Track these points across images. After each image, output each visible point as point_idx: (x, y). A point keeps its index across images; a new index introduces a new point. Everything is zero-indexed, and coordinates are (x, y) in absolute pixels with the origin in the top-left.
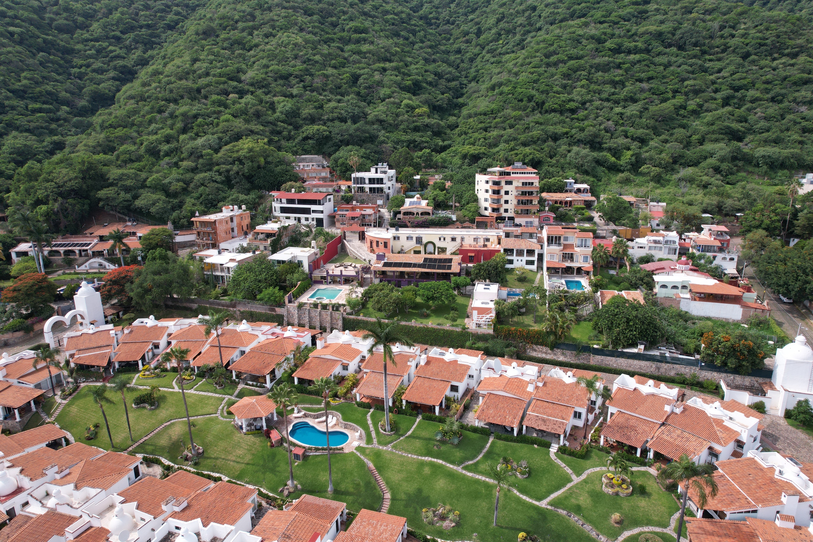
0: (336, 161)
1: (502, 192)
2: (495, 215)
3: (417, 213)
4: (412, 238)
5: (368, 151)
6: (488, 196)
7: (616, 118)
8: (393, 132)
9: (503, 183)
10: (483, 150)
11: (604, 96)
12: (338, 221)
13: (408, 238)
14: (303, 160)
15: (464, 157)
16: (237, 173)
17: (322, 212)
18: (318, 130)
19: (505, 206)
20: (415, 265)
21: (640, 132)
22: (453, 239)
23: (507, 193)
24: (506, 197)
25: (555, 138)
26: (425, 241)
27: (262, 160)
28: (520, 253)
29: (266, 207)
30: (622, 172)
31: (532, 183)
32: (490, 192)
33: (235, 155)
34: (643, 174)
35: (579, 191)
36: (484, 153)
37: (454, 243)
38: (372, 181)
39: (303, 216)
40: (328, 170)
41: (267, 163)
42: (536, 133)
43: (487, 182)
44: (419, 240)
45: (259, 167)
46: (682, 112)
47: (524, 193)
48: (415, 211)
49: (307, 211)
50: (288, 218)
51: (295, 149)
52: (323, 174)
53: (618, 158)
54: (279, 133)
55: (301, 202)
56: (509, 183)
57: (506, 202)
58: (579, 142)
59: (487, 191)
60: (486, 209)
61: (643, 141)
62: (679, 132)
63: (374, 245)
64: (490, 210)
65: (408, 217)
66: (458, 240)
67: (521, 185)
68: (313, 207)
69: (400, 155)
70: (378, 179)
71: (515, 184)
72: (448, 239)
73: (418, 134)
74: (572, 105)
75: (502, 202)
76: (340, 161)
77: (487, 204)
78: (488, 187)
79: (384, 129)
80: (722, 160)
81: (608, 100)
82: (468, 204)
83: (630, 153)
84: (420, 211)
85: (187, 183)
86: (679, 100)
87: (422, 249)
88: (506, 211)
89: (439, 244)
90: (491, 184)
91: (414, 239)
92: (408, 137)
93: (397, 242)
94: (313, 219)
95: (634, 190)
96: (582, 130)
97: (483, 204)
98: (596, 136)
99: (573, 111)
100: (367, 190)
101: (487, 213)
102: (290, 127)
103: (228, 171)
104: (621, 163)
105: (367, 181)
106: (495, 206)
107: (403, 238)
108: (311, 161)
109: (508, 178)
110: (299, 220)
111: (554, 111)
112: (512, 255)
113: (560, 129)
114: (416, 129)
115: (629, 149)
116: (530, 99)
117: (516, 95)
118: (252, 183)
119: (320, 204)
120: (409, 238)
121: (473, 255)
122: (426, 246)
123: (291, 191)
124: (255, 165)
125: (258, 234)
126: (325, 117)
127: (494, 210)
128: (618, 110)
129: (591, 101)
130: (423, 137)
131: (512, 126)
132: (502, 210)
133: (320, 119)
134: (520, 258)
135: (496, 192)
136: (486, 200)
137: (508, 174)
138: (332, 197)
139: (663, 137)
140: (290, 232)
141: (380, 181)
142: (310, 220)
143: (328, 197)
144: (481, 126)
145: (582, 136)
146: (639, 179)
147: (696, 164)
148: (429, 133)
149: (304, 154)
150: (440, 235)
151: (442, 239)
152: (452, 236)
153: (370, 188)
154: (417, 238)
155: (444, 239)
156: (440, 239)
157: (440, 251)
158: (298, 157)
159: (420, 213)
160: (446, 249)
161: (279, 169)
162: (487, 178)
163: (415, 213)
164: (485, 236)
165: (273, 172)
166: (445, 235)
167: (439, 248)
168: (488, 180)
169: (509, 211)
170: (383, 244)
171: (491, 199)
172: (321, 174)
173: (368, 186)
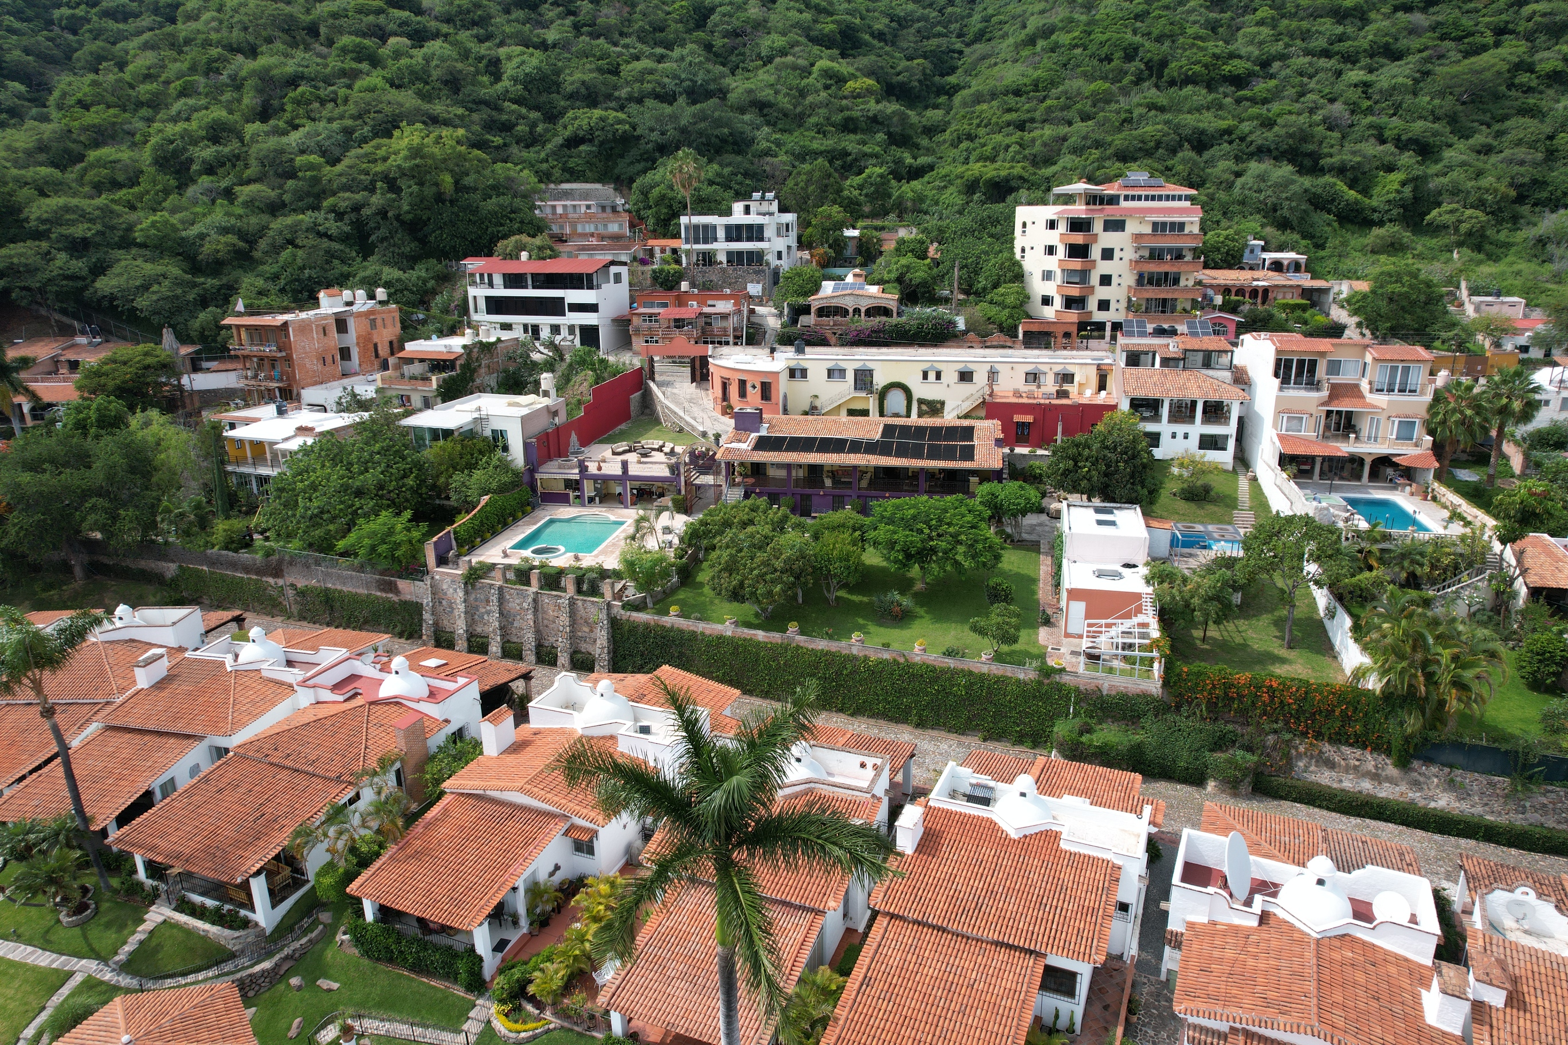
0: (645, 193)
1: (1096, 253)
2: (1073, 316)
3: (857, 311)
4: (842, 372)
5: (727, 171)
6: (1052, 263)
7: (1354, 95)
8: (790, 132)
9: (1098, 227)
10: (1018, 170)
11: (1320, 43)
12: (637, 331)
13: (830, 373)
14: (567, 195)
15: (971, 187)
16: (383, 213)
17: (593, 308)
18: (602, 119)
19: (1103, 293)
20: (856, 446)
21: (1419, 127)
22: (965, 376)
23: (1108, 254)
24: (1104, 267)
25: (1201, 142)
26: (880, 380)
27: (447, 179)
28: (1183, 412)
29: (451, 299)
30: (1381, 224)
31: (1182, 226)
32: (1061, 252)
33: (379, 168)
34: (1436, 229)
35: (1277, 266)
36: (1021, 178)
37: (966, 388)
38: (735, 233)
39: (545, 321)
40: (626, 217)
41: (459, 186)
42: (1152, 128)
43: (1052, 225)
44: (863, 379)
45: (439, 198)
46: (1524, 78)
47: (1156, 255)
48: (849, 304)
49: (555, 307)
50: (507, 327)
51: (545, 166)
52: (614, 228)
53: (1365, 192)
54: (506, 127)
55: (541, 281)
56: (1115, 225)
57: (1106, 280)
58: (1261, 152)
59: (1051, 250)
60: (1046, 301)
61: (1426, 150)
62: (1521, 127)
64: (1058, 303)
65: (830, 321)
66: (980, 378)
67: (1148, 229)
68: (573, 296)
69: (808, 182)
70: (750, 227)
71: (1132, 227)
72: (950, 376)
73: (852, 137)
74: (1237, 66)
75: (1095, 279)
76: (655, 192)
77: (1050, 288)
78: (1054, 237)
79: (768, 123)
81: (1326, 54)
82: (996, 286)
83: (1397, 177)
84: (864, 305)
85: (250, 239)
86: (1512, 49)
87: (872, 405)
88: (1104, 305)
89: (922, 391)
90: (1062, 228)
91: (850, 376)
92: (829, 143)
93: (798, 384)
94: (571, 329)
96: (1268, 124)
97: (1039, 287)
98: (1304, 137)
99: (1238, 81)
100: (722, 258)
101: (1049, 313)
102: (534, 115)
103: (357, 208)
104: (1374, 203)
105: (721, 234)
106: (1075, 291)
107: (817, 375)
108: (585, 196)
109: (1111, 212)
110: (536, 329)
111: (1189, 80)
112: (1156, 418)
113: (1210, 122)
114: (849, 126)
115: (1390, 169)
116: (1131, 53)
117: (1092, 48)
118: (423, 241)
119: (590, 287)
120: (834, 372)
121: (1029, 419)
122: (883, 394)
123: (518, 258)
124: (429, 191)
125: (410, 361)
126: (624, 93)
127: (1070, 302)
128: (1356, 75)
129: (1283, 57)
130: (864, 143)
131: (1085, 117)
132: (1092, 304)
133: (609, 97)
134: (1181, 429)
135: (1077, 251)
136: (1047, 276)
137: (1113, 200)
138: (624, 270)
139: (1479, 139)
140: (500, 359)
141: (755, 232)
142: (564, 332)
143: (614, 269)
144: (1008, 117)
145: (1267, 137)
148: (881, 136)
149: (568, 181)
150: (925, 366)
151: (932, 376)
152: (960, 367)
153: (730, 254)
154: (856, 371)
155: (938, 376)
156: (925, 375)
157: (924, 407)
158: (552, 186)
159: (863, 310)
160: (943, 403)
161: (492, 204)
162: (1050, 211)
163: (851, 310)
164: (1058, 369)
165: (476, 211)
166: (940, 367)
167: (921, 402)
168: (1054, 217)
169: (1113, 306)
170: (758, 386)
171: (1063, 270)
172: (605, 226)
173: (722, 248)
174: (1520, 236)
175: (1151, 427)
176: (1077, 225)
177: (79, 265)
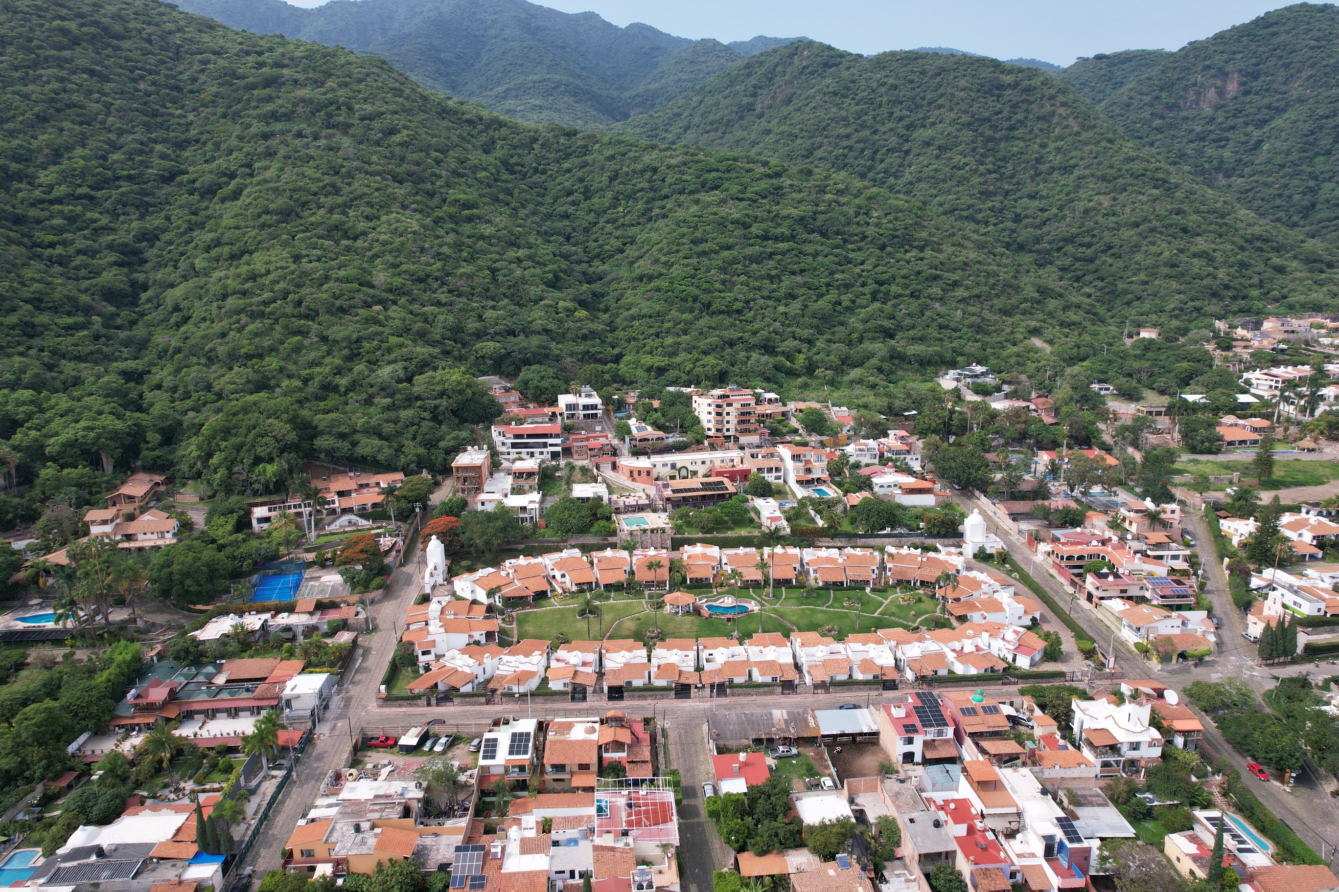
0: (524, 383)
1: (724, 414)
2: (719, 435)
3: (653, 439)
4: (667, 465)
6: (711, 417)
7: (782, 318)
8: (563, 343)
9: (724, 406)
10: (666, 361)
11: (766, 293)
12: (576, 452)
15: (649, 370)
16: (447, 408)
17: (556, 445)
18: (495, 348)
19: (727, 426)
20: (694, 490)
21: (806, 333)
22: (703, 463)
23: (728, 414)
24: (727, 418)
25: (731, 344)
26: (678, 466)
27: (469, 391)
28: (770, 470)
30: (799, 376)
32: (714, 414)
33: (439, 388)
34: (817, 377)
35: (770, 401)
37: (704, 466)
38: (586, 407)
40: (517, 394)
41: (473, 394)
42: (713, 340)
43: (709, 405)
44: (673, 466)
45: (469, 400)
47: (743, 414)
48: (647, 437)
49: (545, 445)
52: (513, 399)
53: (792, 362)
55: (530, 436)
56: (730, 405)
57: (728, 422)
58: (754, 347)
59: (710, 413)
60: (709, 430)
61: (810, 342)
62: (841, 331)
63: (636, 475)
64: (713, 430)
65: (645, 444)
66: (709, 463)
67: (739, 406)
68: (550, 441)
70: (590, 404)
71: (735, 405)
72: (699, 463)
74: (738, 305)
75: (725, 422)
76: (532, 384)
77: (711, 425)
78: (711, 409)
79: (553, 339)
80: (882, 360)
81: (769, 298)
82: (692, 425)
83: (802, 357)
87: (677, 474)
88: (727, 431)
89: (691, 468)
90: (713, 406)
91: (670, 466)
93: (656, 469)
94: (548, 453)
95: (813, 395)
96: (755, 333)
97: (706, 425)
98: (768, 339)
99: (739, 312)
100: (583, 417)
101: (711, 434)
103: (436, 407)
104: (797, 367)
105: (581, 408)
106: (719, 427)
107: (659, 466)
109: (728, 401)
111: (721, 312)
112: (763, 473)
113: (733, 334)
114: (585, 338)
115: (800, 352)
116: (695, 299)
117: (676, 293)
118: (458, 417)
119: (555, 437)
120: (665, 465)
121: (728, 475)
122: (679, 470)
123: (511, 425)
124: (465, 398)
126: (492, 331)
127: (718, 430)
128: (781, 309)
129: (754, 300)
131: (685, 332)
132: (724, 430)
134: (770, 475)
135: (719, 414)
136: (709, 422)
137: (727, 396)
139: (827, 336)
141: (594, 407)
142: (545, 454)
145: (754, 340)
146: (814, 383)
147: (860, 364)
148: (597, 341)
150: (692, 461)
151: (694, 464)
152: (702, 461)
153: (584, 415)
154: (671, 464)
155: (696, 464)
156: (692, 464)
157: (692, 473)
159: (655, 439)
160: (697, 470)
162: (710, 401)
163: (650, 439)
166: (696, 461)
167: (691, 471)
168: (711, 403)
169: (730, 430)
170: (645, 472)
171: (715, 420)
172: (509, 398)
173: (582, 413)
174: (846, 378)
175: (762, 475)
176: (718, 406)
177: (347, 445)
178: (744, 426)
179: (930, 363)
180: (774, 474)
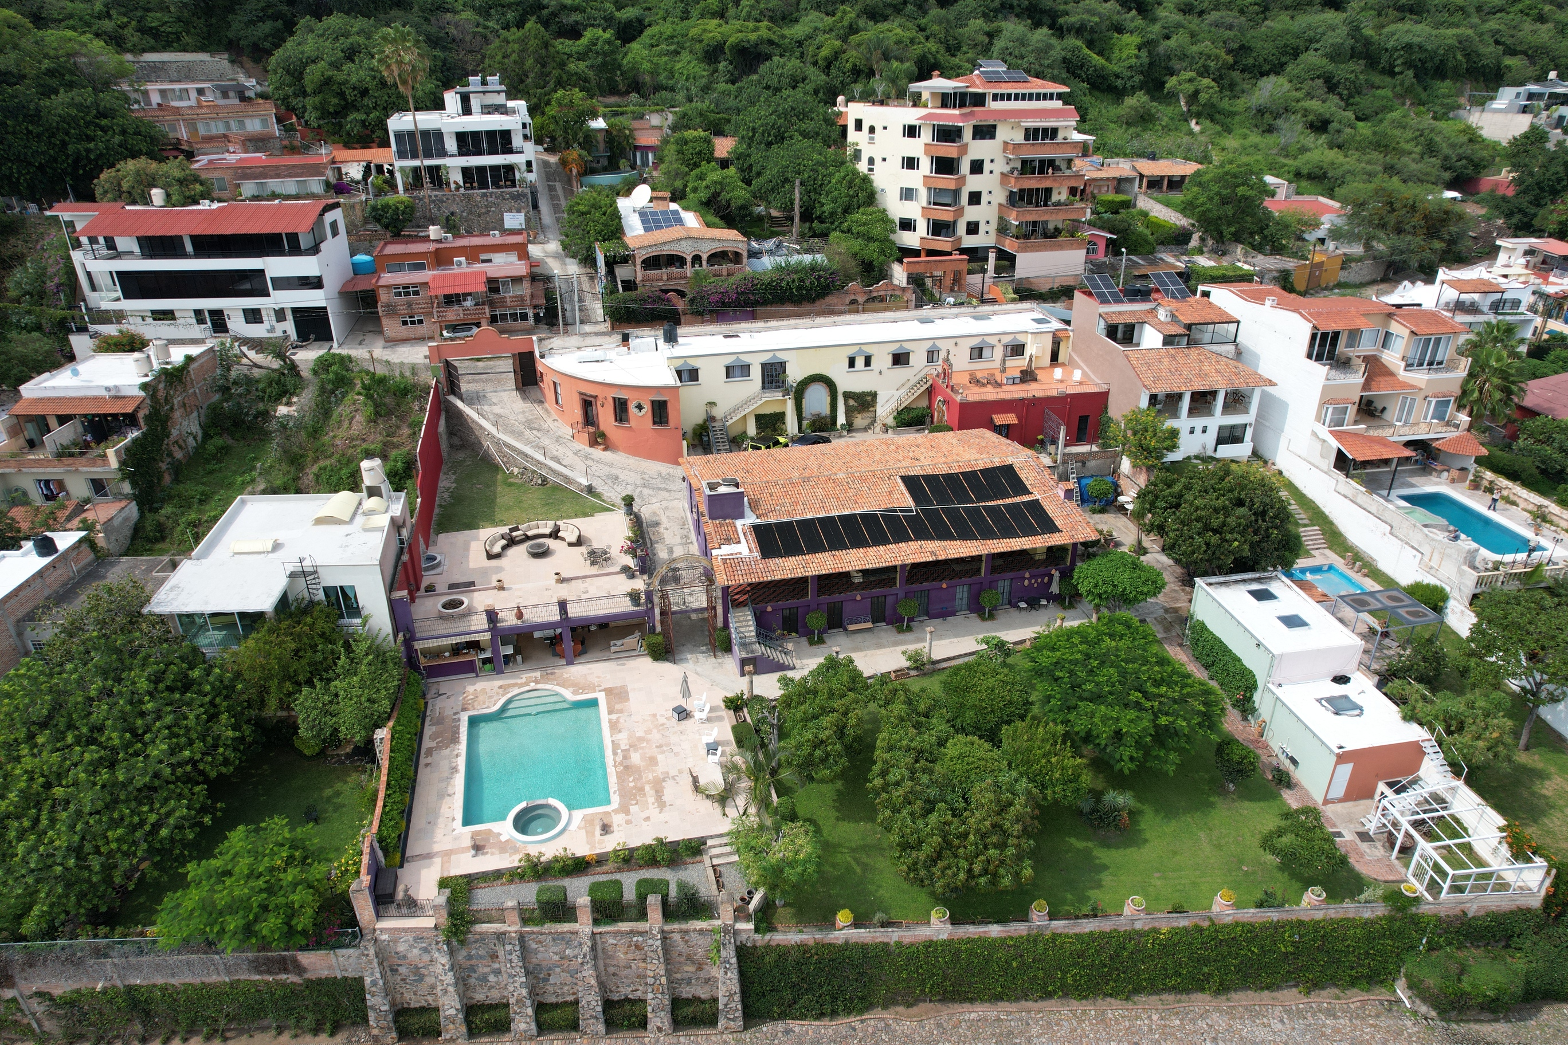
0: (296, 73)
1: (965, 166)
2: (939, 243)
3: (697, 259)
6: (915, 179)
9: (966, 134)
10: (764, 30)
12: (392, 311)
13: (730, 371)
14: (156, 72)
15: (713, 54)
17: (314, 283)
19: (972, 213)
22: (900, 359)
23: (977, 167)
24: (974, 183)
26: (795, 374)
28: (1198, 401)
29: (41, 276)
30: (1126, 92)
31: (1054, 131)
32: (925, 166)
34: (1171, 97)
36: (771, 42)
37: (901, 372)
38: (469, 142)
39: (232, 305)
40: (270, 110)
43: (911, 131)
44: (775, 375)
47: (1027, 167)
48: (687, 250)
49: (246, 284)
50: (167, 315)
51: (109, 24)
52: (254, 126)
53: (1106, 55)
55: (206, 246)
56: (985, 132)
57: (975, 198)
58: (1005, 8)
59: (910, 163)
60: (907, 225)
63: (605, 416)
64: (922, 228)
65: (663, 273)
66: (919, 359)
67: (1019, 137)
68: (276, 266)
69: (521, 51)
70: (491, 134)
71: (1003, 133)
72: (882, 360)
75: (965, 199)
76: (313, 75)
77: (912, 210)
78: (916, 147)
80: (1335, 56)
82: (847, 211)
84: (705, 250)
87: (790, 407)
88: (973, 228)
89: (848, 382)
90: (926, 136)
91: (756, 373)
93: (690, 390)
94: (280, 315)
97: (897, 209)
100: (457, 177)
101: (911, 239)
104: (1116, 69)
105: (448, 144)
106: (941, 214)
107: (712, 375)
108: (187, 74)
109: (980, 115)
110: (218, 321)
119: (295, 249)
120: (736, 370)
121: (1011, 419)
122: (799, 393)
123: (147, 200)
127: (939, 228)
132: (962, 228)
134: (1199, 422)
135: (945, 166)
136: (908, 194)
137: (979, 100)
138: (336, 215)
140: (197, 386)
141: (500, 141)
142: (269, 319)
143: (329, 217)
146: (1164, 112)
149: (153, 49)
150: (851, 351)
151: (860, 362)
152: (894, 348)
153: (466, 171)
154: (764, 366)
155: (868, 362)
156: (852, 363)
157: (851, 402)
158: (129, 57)
159: (705, 257)
160: (874, 395)
161: (60, 102)
162: (911, 115)
163: (689, 259)
164: (1006, 340)
165: (36, 116)
166: (869, 350)
167: (847, 395)
168: (917, 123)
169: (982, 228)
170: (647, 408)
171: (929, 189)
172: (241, 123)
173: (454, 164)
174: (1240, 104)
175: (1170, 424)
176: (947, 134)
178: (1033, 214)
179: (1440, 71)
180: (1218, 419)
